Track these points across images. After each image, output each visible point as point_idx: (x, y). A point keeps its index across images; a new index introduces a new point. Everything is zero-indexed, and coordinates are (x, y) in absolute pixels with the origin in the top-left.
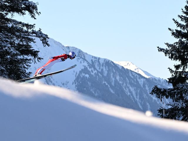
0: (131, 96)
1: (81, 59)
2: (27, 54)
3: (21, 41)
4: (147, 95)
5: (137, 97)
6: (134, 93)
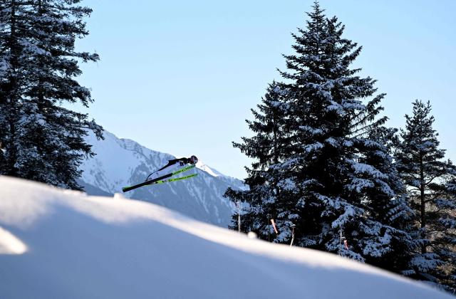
0: (196, 198)
1: (138, 153)
2: (77, 149)
3: (71, 133)
6: (199, 193)
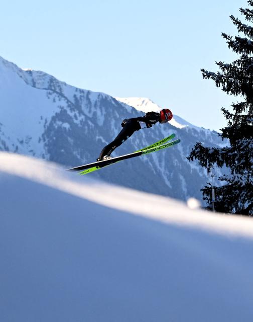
0: (150, 163)
1: (55, 94)
4: (181, 161)
5: (160, 165)
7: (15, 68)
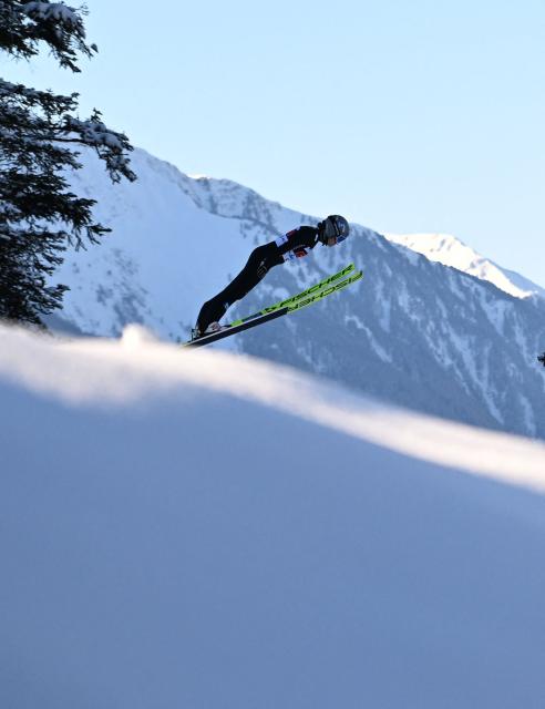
0: (458, 372)
1: (258, 228)
2: (46, 212)
3: (23, 161)
4: (522, 366)
5: (479, 375)
6: (468, 358)
7: (172, 174)
